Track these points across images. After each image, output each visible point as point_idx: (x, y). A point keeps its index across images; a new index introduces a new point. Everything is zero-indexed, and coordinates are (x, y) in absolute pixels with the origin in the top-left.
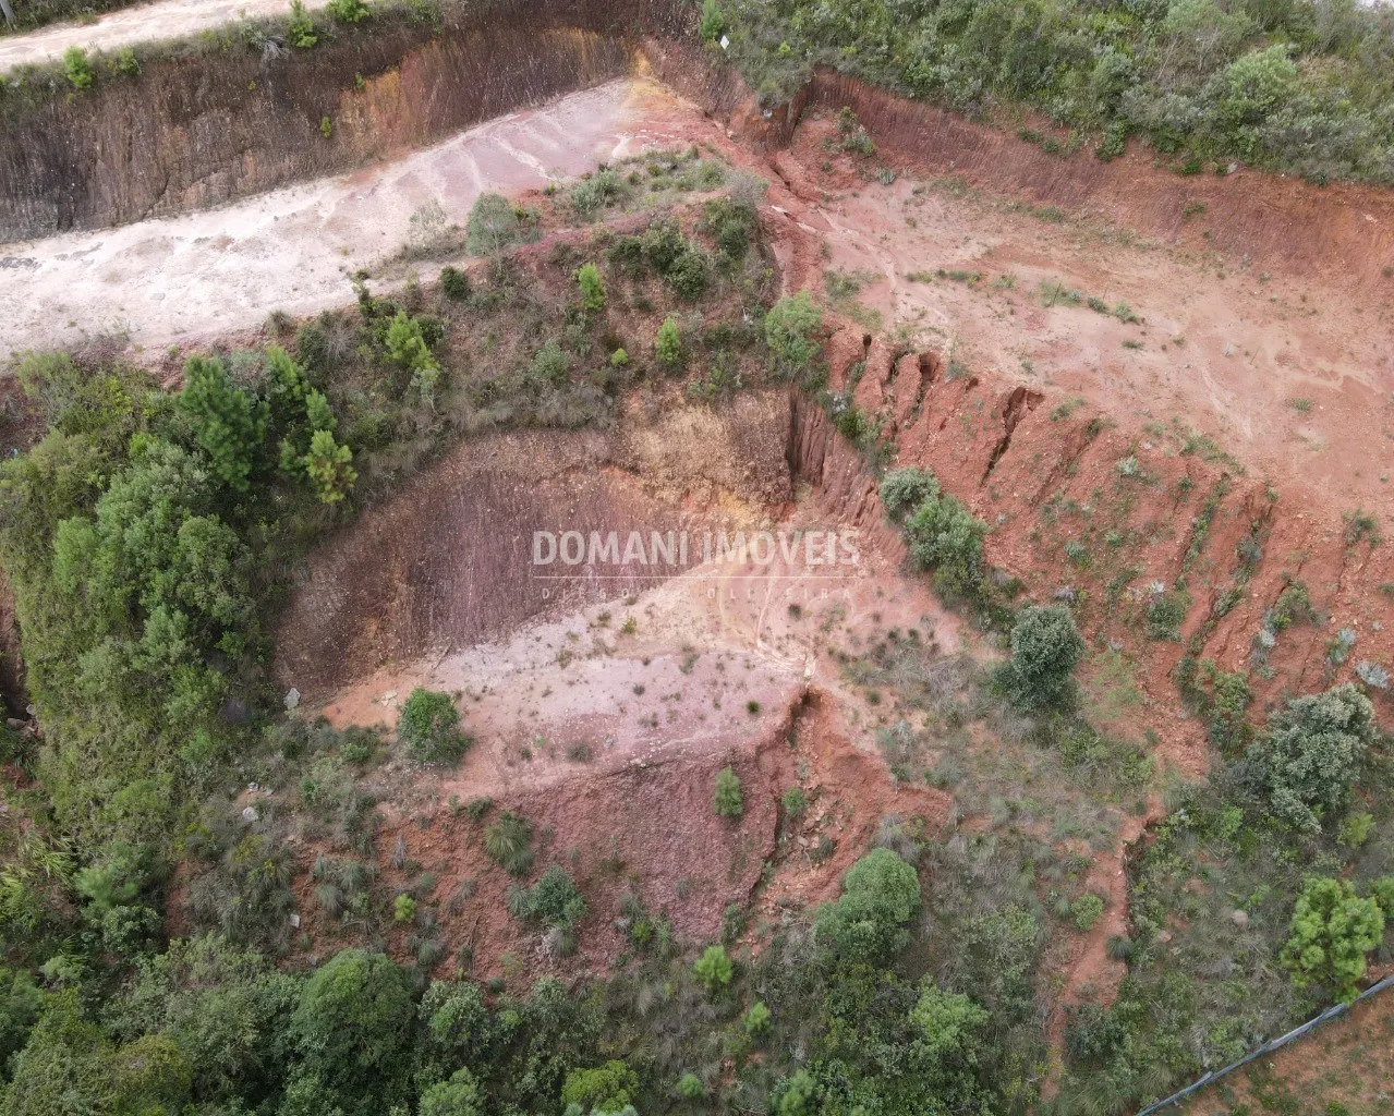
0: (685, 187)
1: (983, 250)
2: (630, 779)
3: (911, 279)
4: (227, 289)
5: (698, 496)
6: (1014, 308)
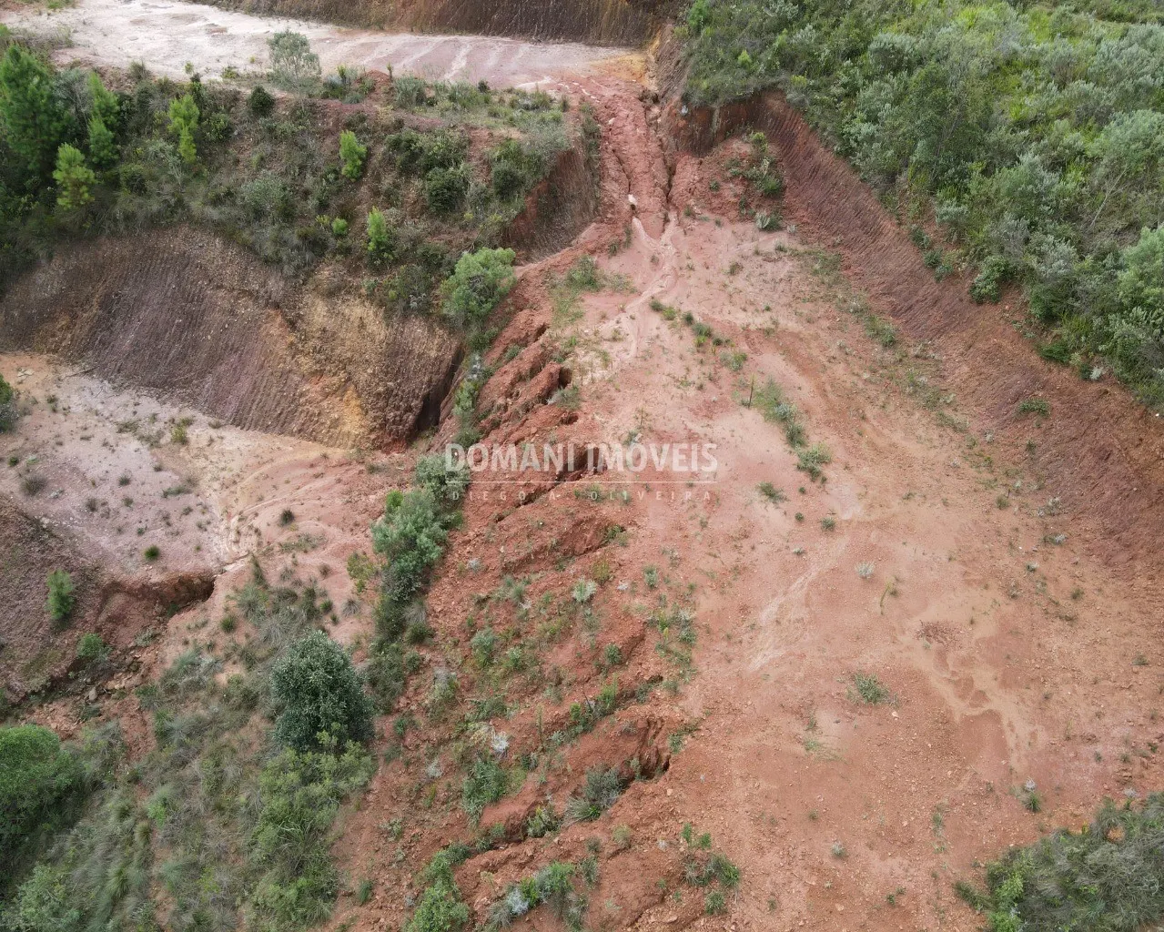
0: (512, 122)
1: (769, 325)
2: (31, 529)
3: (656, 308)
5: (327, 380)
6: (709, 385)
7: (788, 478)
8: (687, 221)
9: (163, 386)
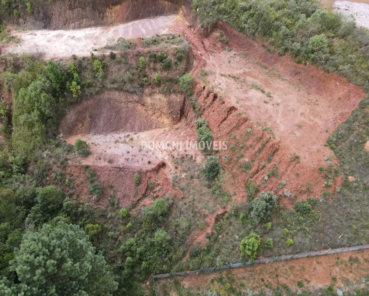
0: (173, 43)
1: (243, 72)
2: (118, 169)
3: (222, 75)
4: (69, 48)
5: (157, 114)
6: (242, 87)
7: (267, 99)
8: (213, 54)
9: (116, 130)
